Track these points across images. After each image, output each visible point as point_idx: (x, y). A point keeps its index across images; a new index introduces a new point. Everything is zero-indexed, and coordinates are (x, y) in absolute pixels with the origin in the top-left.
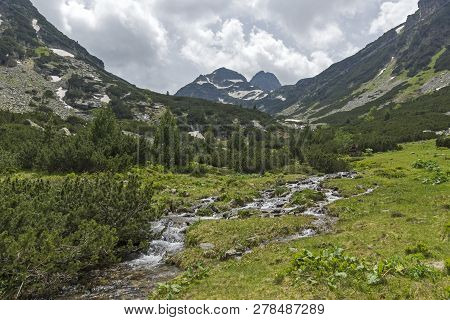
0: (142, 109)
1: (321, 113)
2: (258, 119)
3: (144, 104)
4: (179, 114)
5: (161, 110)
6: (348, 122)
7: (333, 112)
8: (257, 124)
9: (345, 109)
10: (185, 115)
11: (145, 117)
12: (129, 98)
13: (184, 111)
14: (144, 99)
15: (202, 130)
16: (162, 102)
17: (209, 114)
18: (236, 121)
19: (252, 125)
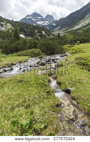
0: (2, 25)
1: (66, 30)
5: (9, 26)
6: (74, 33)
7: (70, 30)
8: (43, 32)
9: (74, 29)
11: (3, 29)
14: (3, 22)
15: (24, 34)
16: (10, 23)
17: (27, 28)
18: (36, 31)
19: (42, 33)
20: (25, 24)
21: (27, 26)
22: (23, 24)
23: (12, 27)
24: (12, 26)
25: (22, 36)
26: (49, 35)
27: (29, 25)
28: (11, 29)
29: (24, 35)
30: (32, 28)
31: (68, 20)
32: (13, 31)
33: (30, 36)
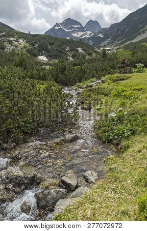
0: (11, 43)
2: (82, 47)
3: (12, 39)
5: (22, 43)
7: (129, 42)
8: (80, 50)
10: (37, 45)
13: (36, 43)
14: (13, 36)
15: (47, 55)
17: (51, 44)
18: (68, 49)
19: (78, 51)
20: (49, 37)
21: (52, 41)
22: (44, 38)
23: (27, 44)
24: (27, 42)
25: (43, 58)
26: (90, 54)
28: (25, 47)
29: (47, 57)
30: (60, 43)
31: (125, 26)
32: (27, 51)
33: (56, 58)
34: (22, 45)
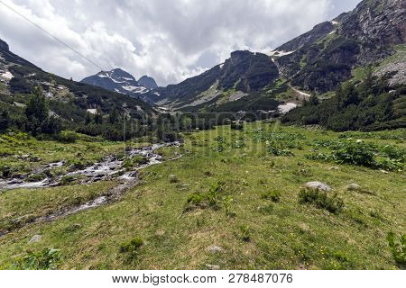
0: (46, 88)
1: (180, 105)
2: (140, 105)
3: (48, 84)
4: (80, 95)
5: (64, 91)
7: (186, 106)
8: (139, 108)
9: (193, 104)
10: (85, 96)
11: (49, 94)
12: (34, 78)
14: (48, 80)
15: (98, 108)
16: (65, 85)
17: (105, 98)
18: (125, 105)
19: (136, 109)
20: (101, 90)
21: (105, 94)
22: (95, 90)
23: (72, 93)
25: (93, 111)
26: (149, 113)
27: (110, 93)
28: (68, 96)
30: (115, 98)
34: (64, 94)
